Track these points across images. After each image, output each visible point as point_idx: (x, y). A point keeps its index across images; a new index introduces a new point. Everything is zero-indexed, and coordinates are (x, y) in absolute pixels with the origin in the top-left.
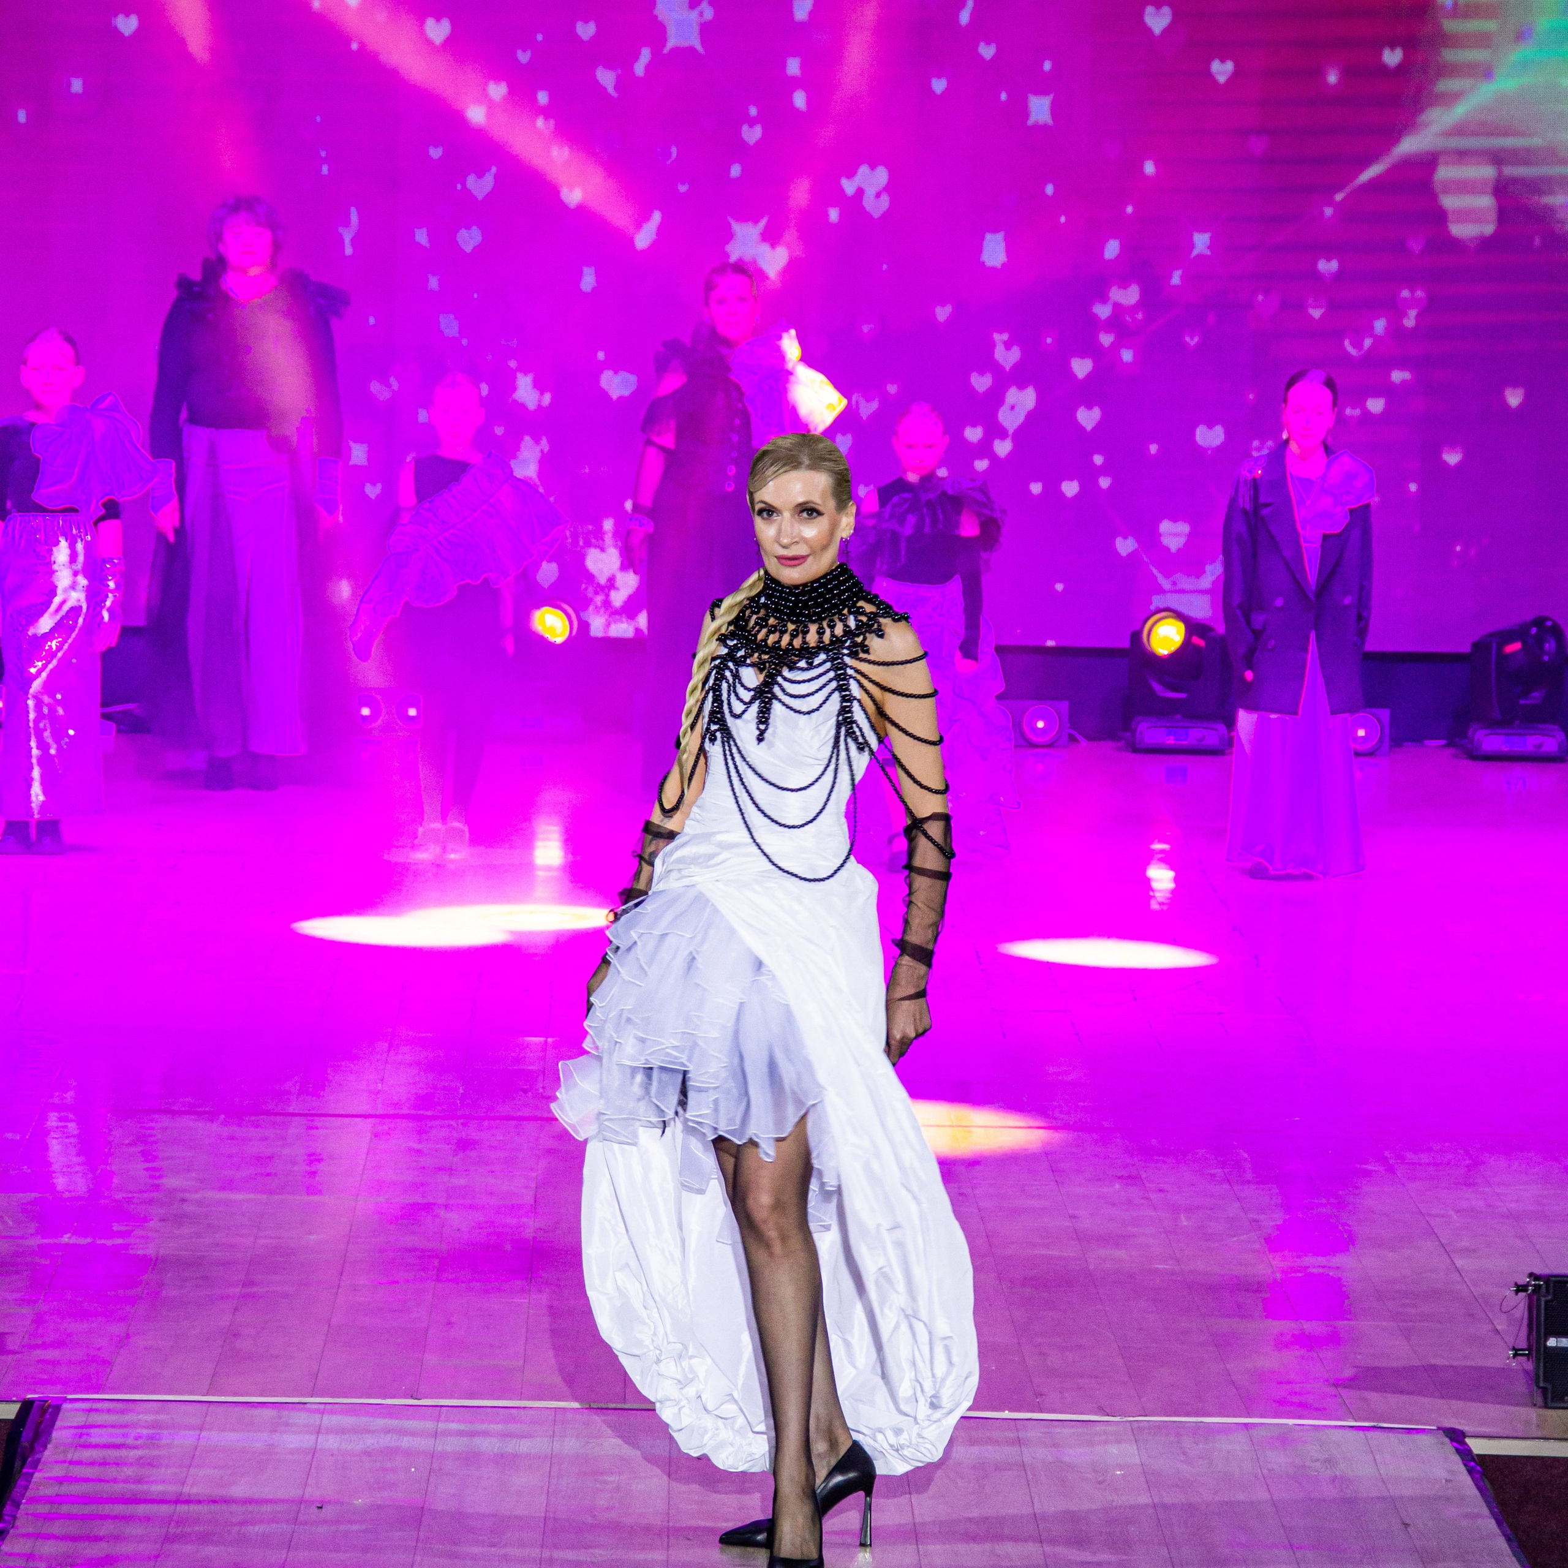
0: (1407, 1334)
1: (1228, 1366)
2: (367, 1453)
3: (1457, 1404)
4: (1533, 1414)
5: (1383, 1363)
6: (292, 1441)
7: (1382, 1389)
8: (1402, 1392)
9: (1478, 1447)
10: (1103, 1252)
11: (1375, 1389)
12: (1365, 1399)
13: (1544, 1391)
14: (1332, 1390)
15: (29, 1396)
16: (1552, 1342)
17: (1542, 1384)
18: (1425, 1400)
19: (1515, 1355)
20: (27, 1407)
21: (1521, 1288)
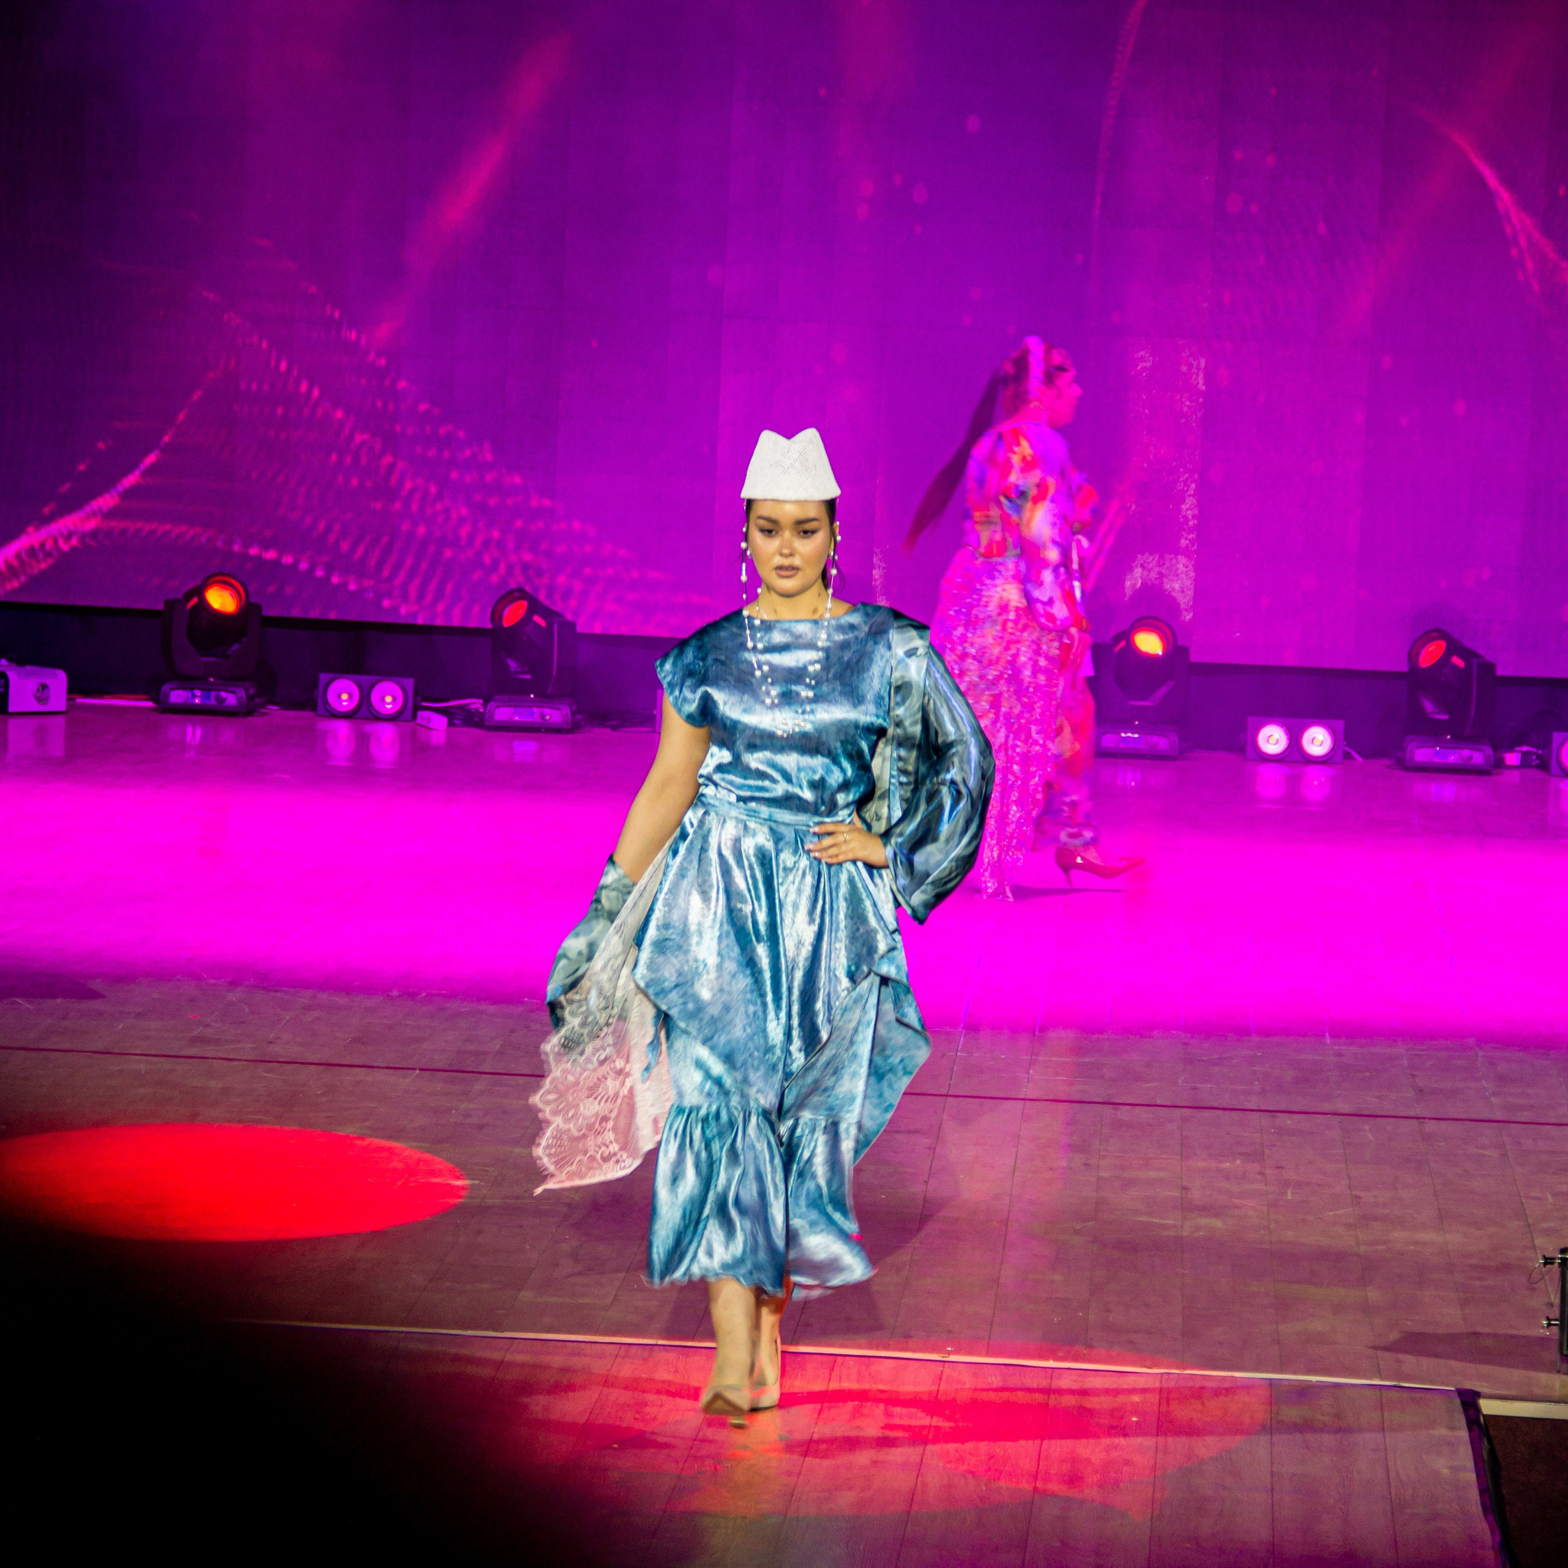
0: (1464, 1303)
1: (1281, 1328)
3: (1485, 1369)
5: (1430, 1330)
7: (1419, 1353)
8: (1436, 1356)
9: (1489, 1407)
10: (1203, 1221)
11: (1407, 1352)
12: (1398, 1361)
14: (1371, 1352)
17: (1565, 1352)
18: (1454, 1364)
19: (1549, 1325)
21: (1548, 1261)
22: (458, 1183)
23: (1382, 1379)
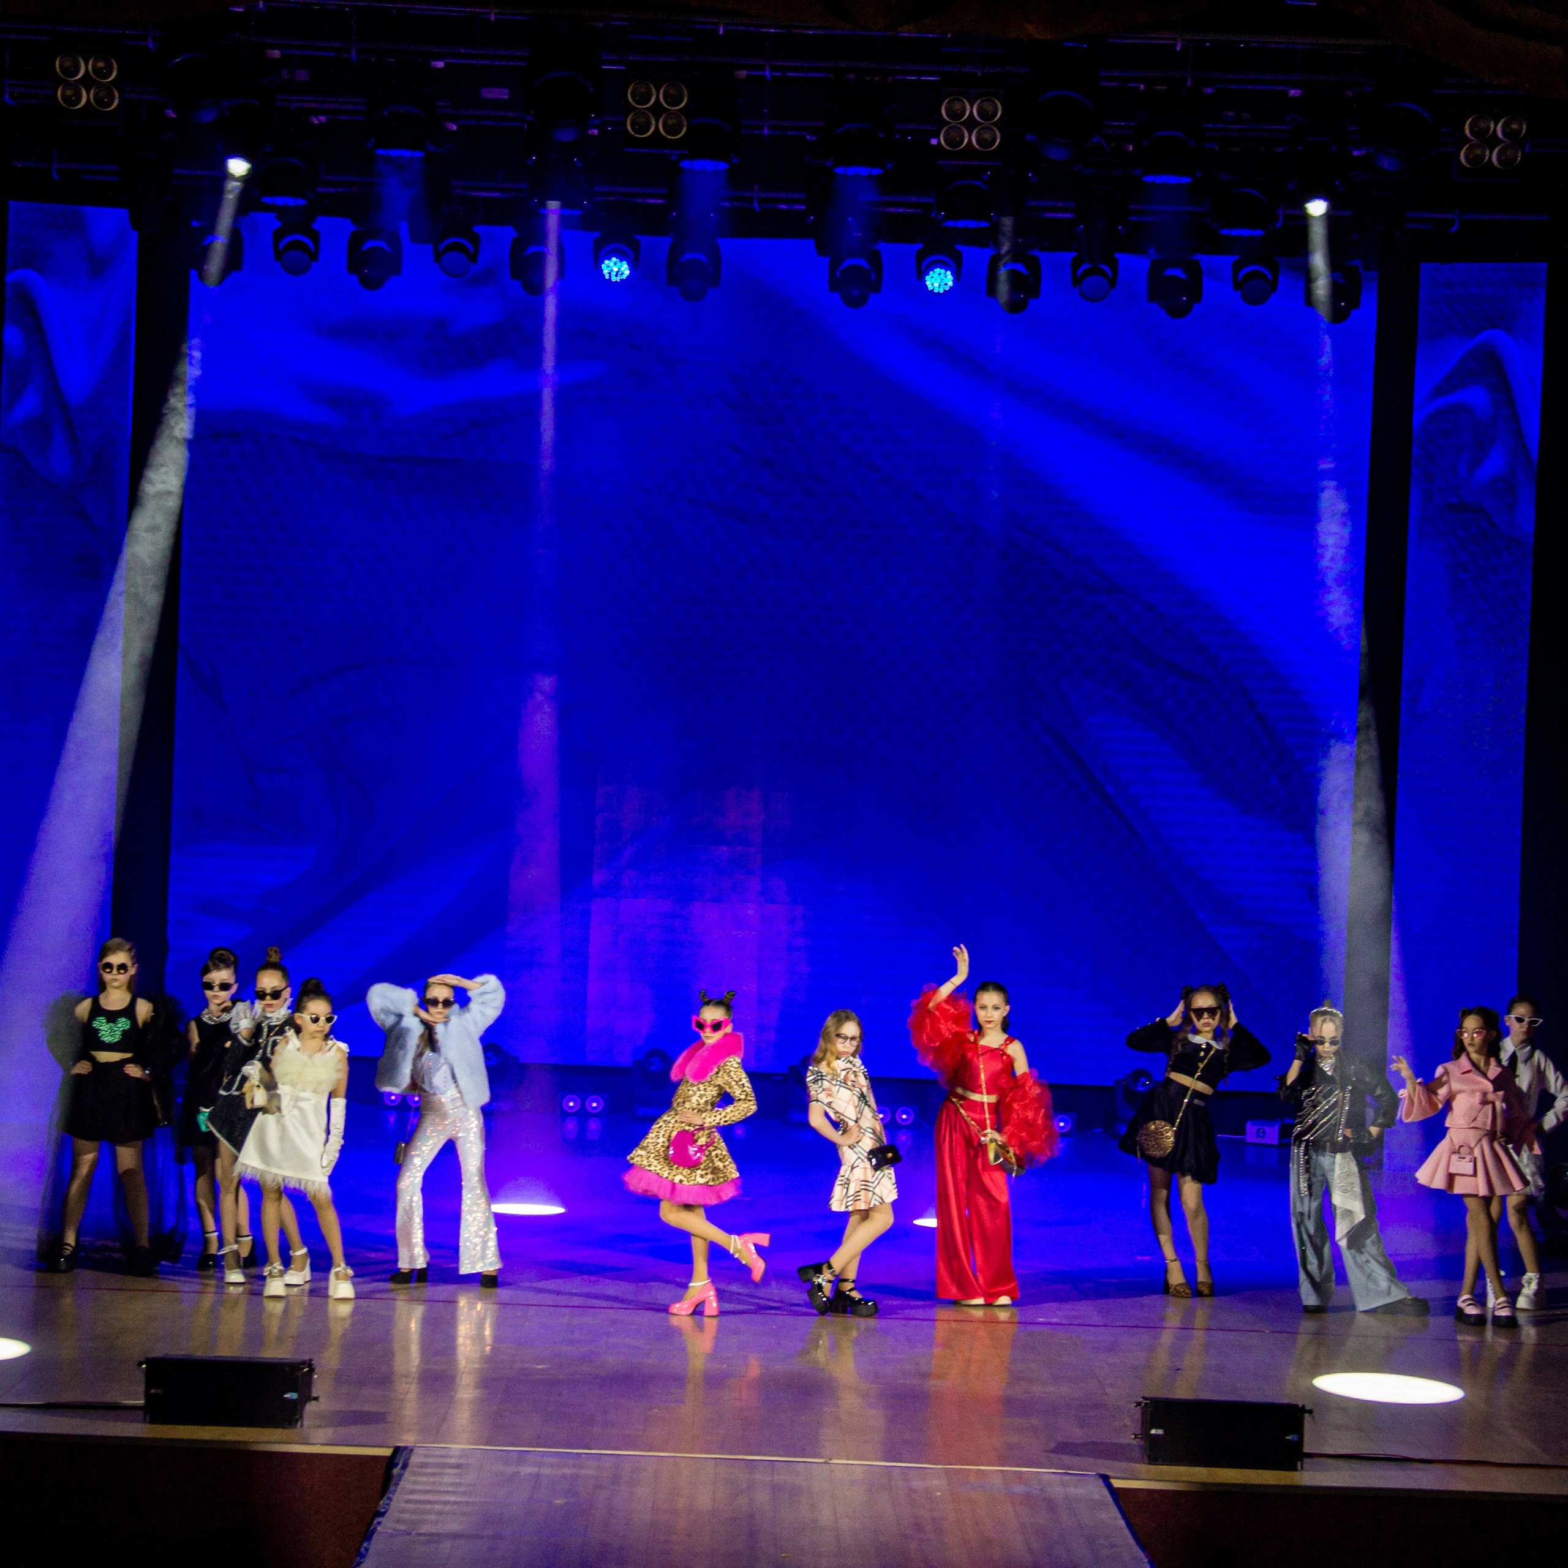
0: (1082, 1426)
2: (564, 1476)
3: (1106, 1462)
4: (1143, 1468)
5: (1070, 1441)
6: (527, 1470)
7: (1070, 1453)
8: (1077, 1455)
9: (1117, 1483)
10: (931, 1382)
11: (1065, 1453)
12: (1061, 1459)
13: (1149, 1456)
14: (1045, 1454)
15: (398, 1445)
16: (1153, 1431)
17: (1148, 1453)
18: (1091, 1460)
19: (1135, 1438)
20: (397, 1450)
21: (1139, 1404)
22: (539, 1367)
23: (1056, 1469)
